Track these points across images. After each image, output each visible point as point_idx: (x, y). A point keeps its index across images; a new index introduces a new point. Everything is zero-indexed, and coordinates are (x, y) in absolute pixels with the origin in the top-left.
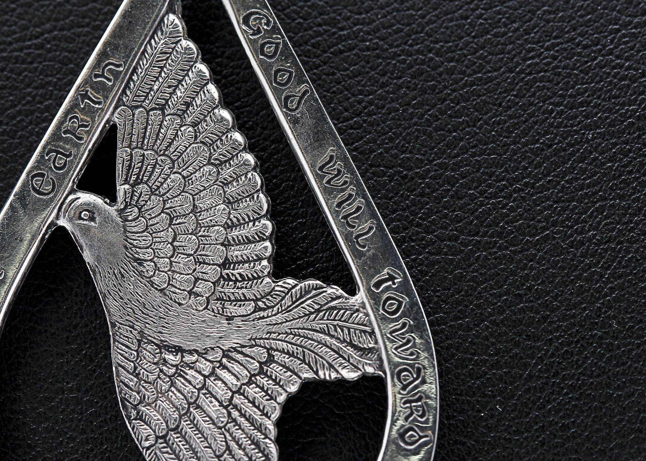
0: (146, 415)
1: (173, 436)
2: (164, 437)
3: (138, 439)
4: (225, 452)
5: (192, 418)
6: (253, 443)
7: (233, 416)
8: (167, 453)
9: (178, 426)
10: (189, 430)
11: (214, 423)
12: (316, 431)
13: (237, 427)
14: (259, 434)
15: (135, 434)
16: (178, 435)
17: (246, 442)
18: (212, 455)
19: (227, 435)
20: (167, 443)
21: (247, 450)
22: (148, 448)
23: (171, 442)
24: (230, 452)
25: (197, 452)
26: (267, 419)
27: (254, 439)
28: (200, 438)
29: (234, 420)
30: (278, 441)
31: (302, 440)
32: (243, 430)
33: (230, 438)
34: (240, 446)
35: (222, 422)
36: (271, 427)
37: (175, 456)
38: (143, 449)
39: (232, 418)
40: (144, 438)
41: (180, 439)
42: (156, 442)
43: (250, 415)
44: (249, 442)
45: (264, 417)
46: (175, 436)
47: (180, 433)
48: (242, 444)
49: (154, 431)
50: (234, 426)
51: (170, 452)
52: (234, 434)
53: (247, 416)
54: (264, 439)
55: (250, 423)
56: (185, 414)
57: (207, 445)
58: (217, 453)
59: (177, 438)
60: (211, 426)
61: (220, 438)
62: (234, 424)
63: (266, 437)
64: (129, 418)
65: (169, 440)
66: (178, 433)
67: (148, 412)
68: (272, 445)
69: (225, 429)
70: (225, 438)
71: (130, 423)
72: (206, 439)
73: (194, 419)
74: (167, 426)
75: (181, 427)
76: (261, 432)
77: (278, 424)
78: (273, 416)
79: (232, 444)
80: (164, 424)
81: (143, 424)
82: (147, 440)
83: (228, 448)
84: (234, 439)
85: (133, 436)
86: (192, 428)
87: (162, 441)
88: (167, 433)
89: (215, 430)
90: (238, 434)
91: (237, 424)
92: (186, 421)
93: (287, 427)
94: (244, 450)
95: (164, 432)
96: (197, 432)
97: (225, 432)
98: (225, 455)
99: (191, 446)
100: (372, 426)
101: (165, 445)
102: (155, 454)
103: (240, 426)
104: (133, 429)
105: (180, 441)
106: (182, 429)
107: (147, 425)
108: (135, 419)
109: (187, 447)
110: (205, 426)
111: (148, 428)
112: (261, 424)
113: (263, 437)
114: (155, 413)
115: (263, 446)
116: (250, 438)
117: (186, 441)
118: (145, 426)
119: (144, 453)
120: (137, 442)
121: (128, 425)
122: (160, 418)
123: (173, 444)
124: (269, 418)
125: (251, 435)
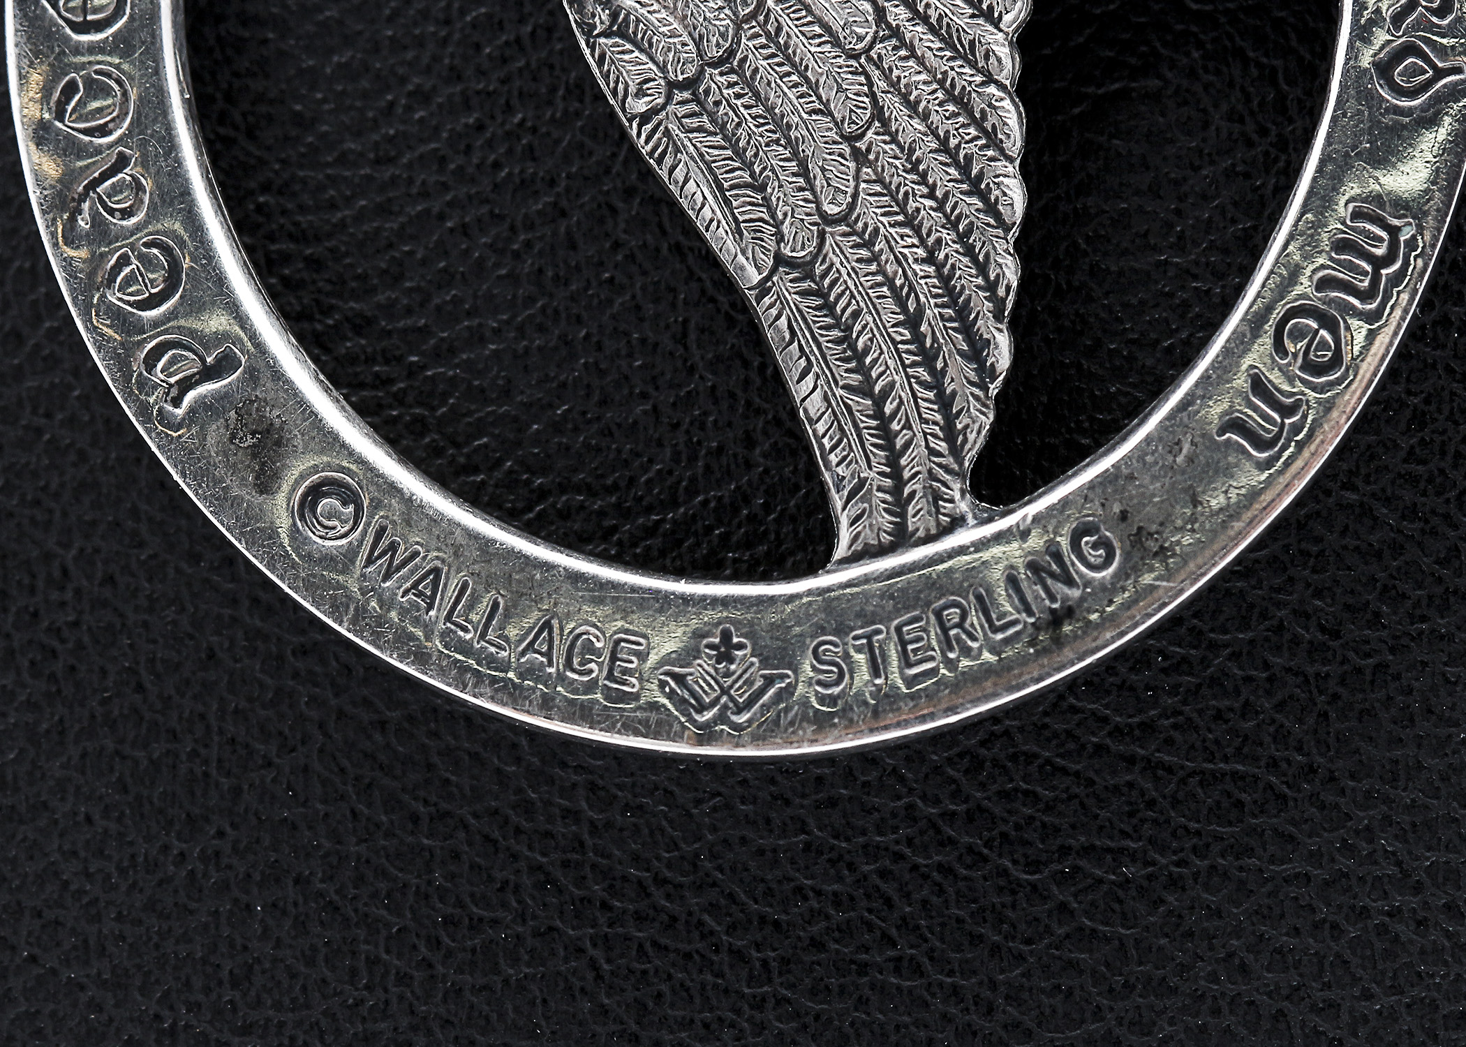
0: (638, 21)
1: (716, 79)
2: (690, 84)
3: (615, 93)
4: (869, 124)
5: (771, 28)
6: (951, 97)
7: (890, 19)
8: (700, 129)
9: (731, 53)
10: (764, 63)
11: (836, 43)
12: (1133, 61)
13: (903, 53)
14: (967, 70)
15: (606, 76)
16: (734, 78)
17: (925, 92)
18: (833, 135)
19: (875, 74)
20: (699, 103)
21: (934, 118)
22: (645, 118)
23: (711, 99)
24: (885, 123)
25: (789, 126)
26: (991, 28)
27: (953, 85)
28: (796, 85)
29: (896, 32)
30: (1024, 91)
31: (1091, 90)
32: (921, 61)
33: (883, 85)
34: (912, 106)
35: (861, 38)
36: (1003, 51)
37: (725, 138)
38: (630, 120)
39: (889, 26)
40: (632, 89)
41: (737, 89)
42: (669, 98)
43: (940, 18)
44: (940, 95)
45: (981, 21)
46: (722, 80)
47: (739, 71)
48: (918, 102)
49: (663, 69)
50: (895, 48)
51: (708, 126)
52: (896, 73)
53: (933, 20)
54: (983, 84)
55: (942, 40)
56: (753, 16)
57: (817, 105)
58: (847, 128)
59: (730, 85)
60: (827, 47)
61: (854, 84)
62: (894, 41)
63: (990, 80)
64: (588, 30)
65: (707, 92)
66: (732, 71)
67: (644, 11)
68: (1007, 103)
69: (869, 59)
70: (870, 84)
71: (592, 48)
72: (814, 87)
73: (779, 29)
74: (700, 55)
75: (739, 56)
76: (973, 65)
77: (1025, 41)
78: (1007, 18)
79: (892, 104)
80: (692, 47)
81: (628, 46)
82: (640, 93)
83: (879, 113)
84: (894, 85)
85: (602, 83)
86: (773, 56)
87: (687, 95)
88: (701, 72)
89: (841, 61)
90: (909, 73)
91: (903, 44)
92: (757, 36)
93: (1047, 51)
94: (925, 117)
95: (691, 71)
96: (786, 68)
97: (871, 69)
98: (870, 134)
99: (770, 110)
100: (1294, 43)
101: (694, 107)
102: (667, 132)
103: (912, 48)
104: (601, 62)
105: (738, 96)
106: (744, 59)
107: (642, 50)
108: (606, 34)
109: (759, 110)
110: (805, 49)
111: (644, 58)
112: (972, 43)
113: (979, 79)
114: (663, 14)
115: (978, 105)
116: (941, 83)
117: (757, 95)
118: (636, 54)
119: (634, 132)
120: (612, 102)
121: (587, 52)
122: (680, 30)
123: (717, 103)
124: (996, 24)
125: (945, 73)
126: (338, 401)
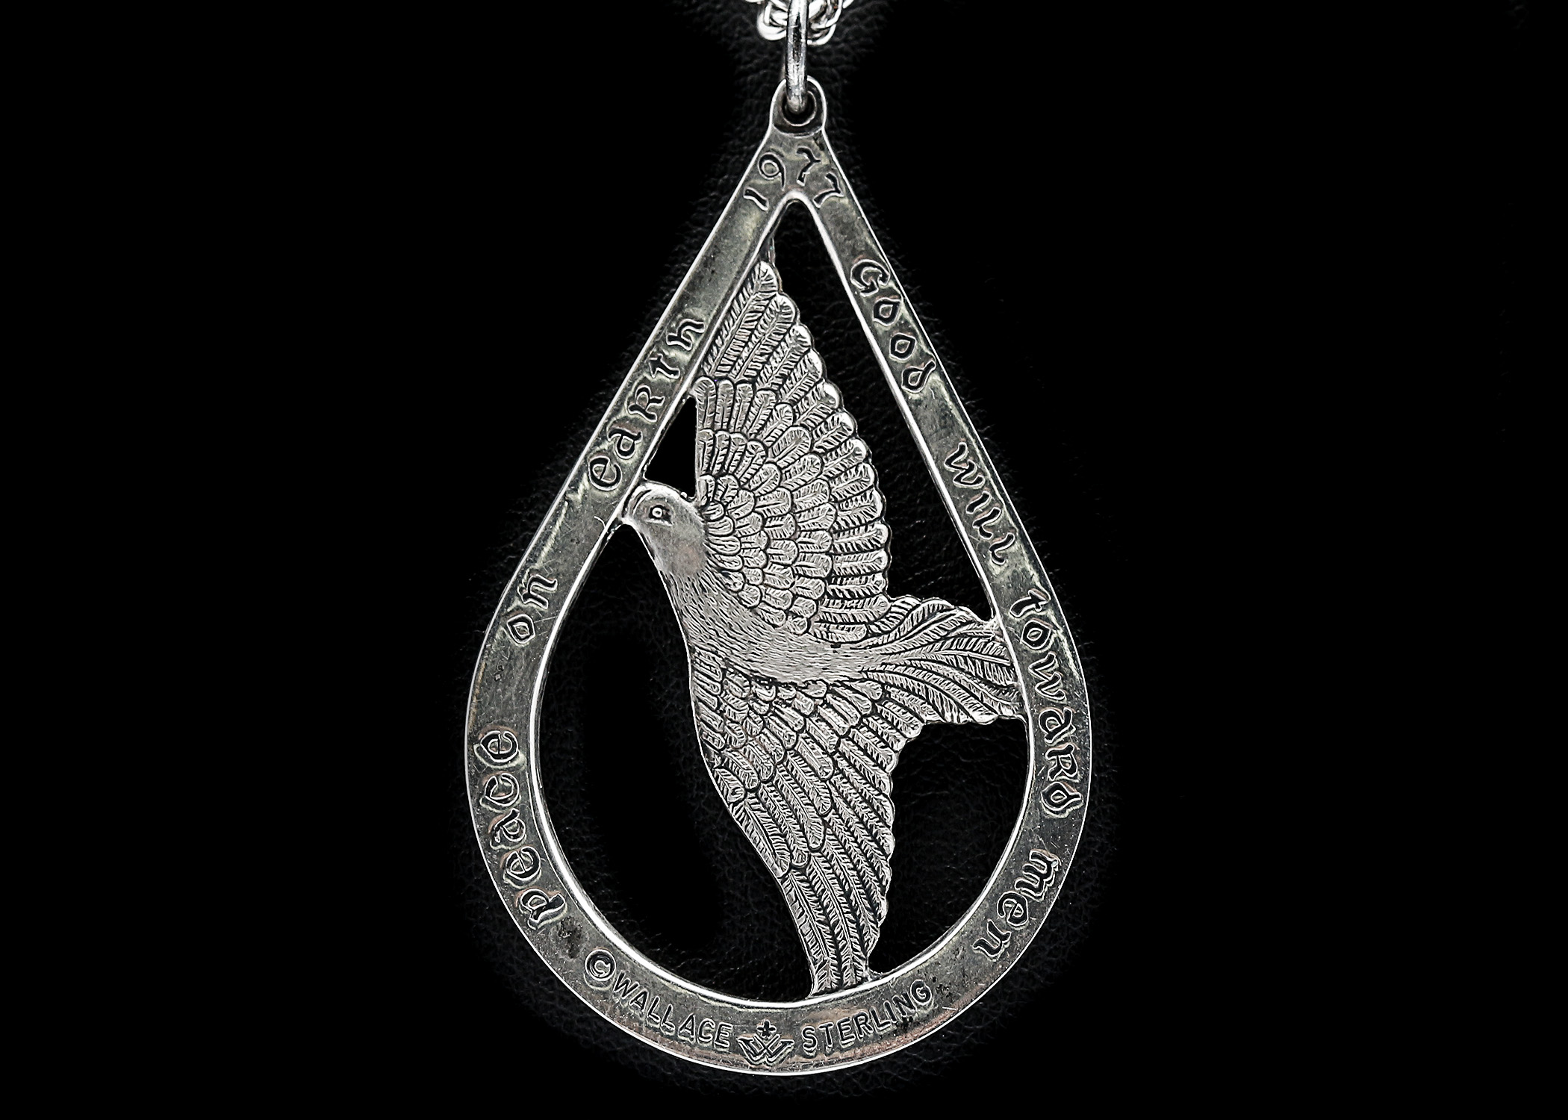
0: (733, 763)
1: (766, 788)
2: (755, 790)
3: (722, 792)
4: (830, 810)
5: (789, 768)
6: (864, 800)
7: (839, 766)
8: (759, 810)
9: (772, 778)
10: (787, 783)
11: (816, 775)
12: (937, 783)
13: (845, 780)
14: (871, 789)
15: (719, 785)
16: (773, 788)
17: (854, 798)
18: (815, 814)
19: (833, 789)
20: (758, 798)
21: (857, 809)
22: (735, 804)
23: (763, 797)
24: (837, 810)
25: (796, 810)
26: (881, 771)
27: (865, 795)
28: (800, 793)
29: (841, 771)
30: (895, 797)
31: (919, 794)
32: (852, 784)
33: (836, 794)
34: (848, 804)
35: (827, 774)
36: (886, 781)
37: (769, 814)
38: (729, 805)
39: (839, 769)
40: (730, 791)
41: (774, 793)
42: (746, 796)
43: (860, 766)
44: (860, 799)
45: (877, 768)
46: (769, 789)
47: (776, 786)
48: (851, 802)
49: (743, 783)
50: (841, 778)
51: (763, 809)
52: (841, 789)
53: (858, 767)
54: (877, 795)
55: (861, 775)
56: (781, 762)
57: (808, 802)
58: (821, 812)
59: (772, 792)
60: (813, 777)
61: (824, 793)
62: (841, 775)
63: (881, 793)
64: (712, 765)
65: (762, 794)
66: (772, 785)
67: (735, 758)
68: (888, 803)
69: (830, 782)
70: (831, 793)
71: (713, 773)
72: (807, 794)
73: (793, 768)
74: (759, 777)
75: (775, 779)
76: (874, 787)
77: (895, 776)
78: (888, 767)
79: (839, 801)
80: (755, 774)
81: (729, 773)
82: (734, 793)
83: (834, 806)
84: (841, 794)
85: (717, 787)
86: (790, 780)
87: (753, 795)
88: (759, 786)
89: (818, 783)
90: (846, 789)
91: (844, 777)
92: (783, 771)
93: (901, 778)
94: (854, 808)
95: (755, 785)
96: (796, 785)
97: (830, 786)
98: (830, 815)
99: (788, 803)
100: (1005, 778)
101: (756, 800)
102: (744, 811)
103: (848, 779)
104: (717, 779)
105: (775, 796)
106: (777, 781)
107: (734, 775)
108: (720, 767)
109: (783, 803)
110: (804, 778)
111: (735, 778)
112: (874, 777)
113: (876, 792)
114: (744, 760)
115: (876, 804)
116: (861, 794)
117: (783, 796)
118: (732, 776)
119: (730, 810)
120: (721, 796)
121: (711, 774)
122: (751, 767)
123: (766, 799)
124: (884, 769)
125: (862, 790)
126: (603, 919)
